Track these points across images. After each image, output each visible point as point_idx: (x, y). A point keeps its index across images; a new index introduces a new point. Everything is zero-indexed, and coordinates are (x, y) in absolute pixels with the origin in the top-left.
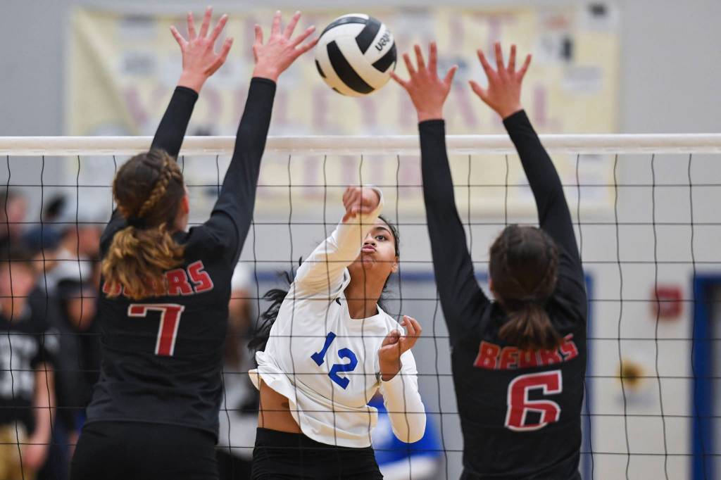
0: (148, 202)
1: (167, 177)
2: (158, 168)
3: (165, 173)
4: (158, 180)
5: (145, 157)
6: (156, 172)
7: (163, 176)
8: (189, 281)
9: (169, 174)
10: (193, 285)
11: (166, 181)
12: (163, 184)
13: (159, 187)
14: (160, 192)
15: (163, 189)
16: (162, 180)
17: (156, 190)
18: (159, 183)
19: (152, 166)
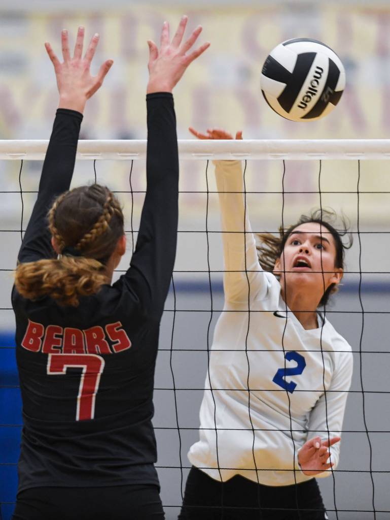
0: (88, 236)
1: (110, 212)
2: (101, 202)
3: (108, 208)
4: (100, 214)
5: (87, 190)
6: (99, 207)
7: (106, 211)
8: (107, 338)
9: (112, 209)
10: (111, 343)
11: (109, 216)
12: (106, 220)
13: (102, 222)
14: (103, 226)
15: (106, 223)
16: (105, 215)
17: (98, 224)
18: (102, 217)
19: (95, 199)
